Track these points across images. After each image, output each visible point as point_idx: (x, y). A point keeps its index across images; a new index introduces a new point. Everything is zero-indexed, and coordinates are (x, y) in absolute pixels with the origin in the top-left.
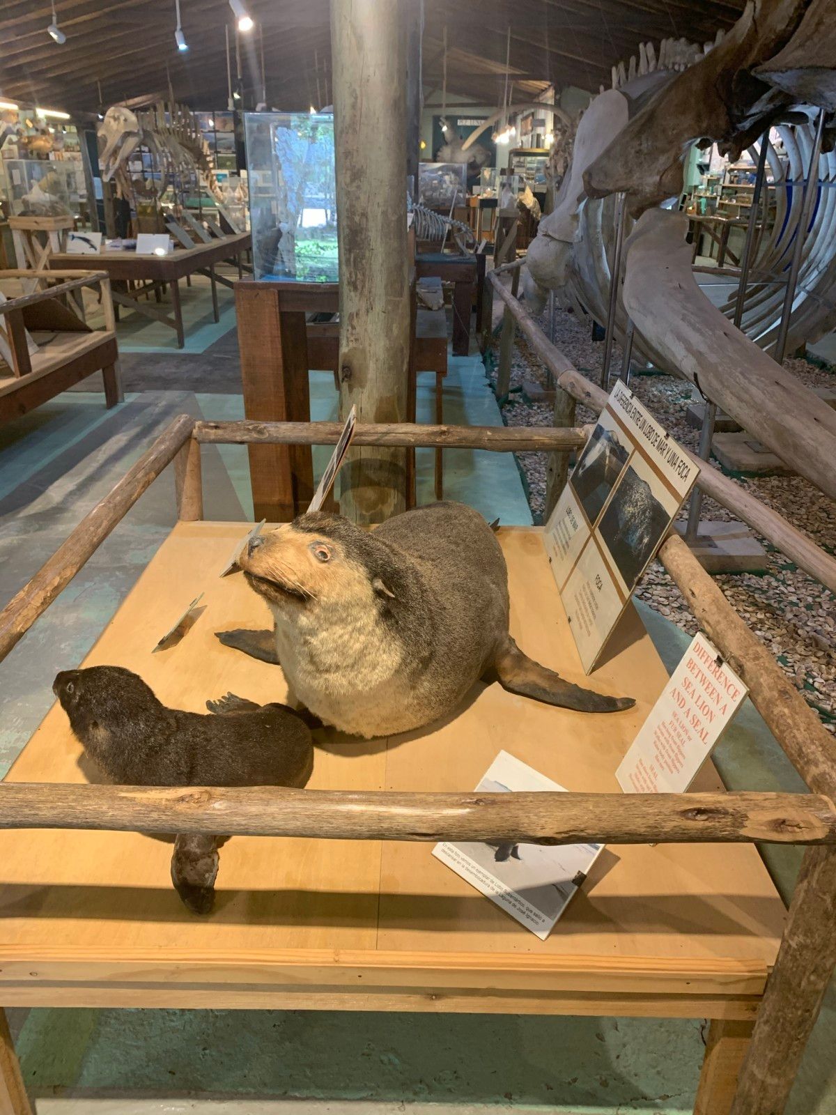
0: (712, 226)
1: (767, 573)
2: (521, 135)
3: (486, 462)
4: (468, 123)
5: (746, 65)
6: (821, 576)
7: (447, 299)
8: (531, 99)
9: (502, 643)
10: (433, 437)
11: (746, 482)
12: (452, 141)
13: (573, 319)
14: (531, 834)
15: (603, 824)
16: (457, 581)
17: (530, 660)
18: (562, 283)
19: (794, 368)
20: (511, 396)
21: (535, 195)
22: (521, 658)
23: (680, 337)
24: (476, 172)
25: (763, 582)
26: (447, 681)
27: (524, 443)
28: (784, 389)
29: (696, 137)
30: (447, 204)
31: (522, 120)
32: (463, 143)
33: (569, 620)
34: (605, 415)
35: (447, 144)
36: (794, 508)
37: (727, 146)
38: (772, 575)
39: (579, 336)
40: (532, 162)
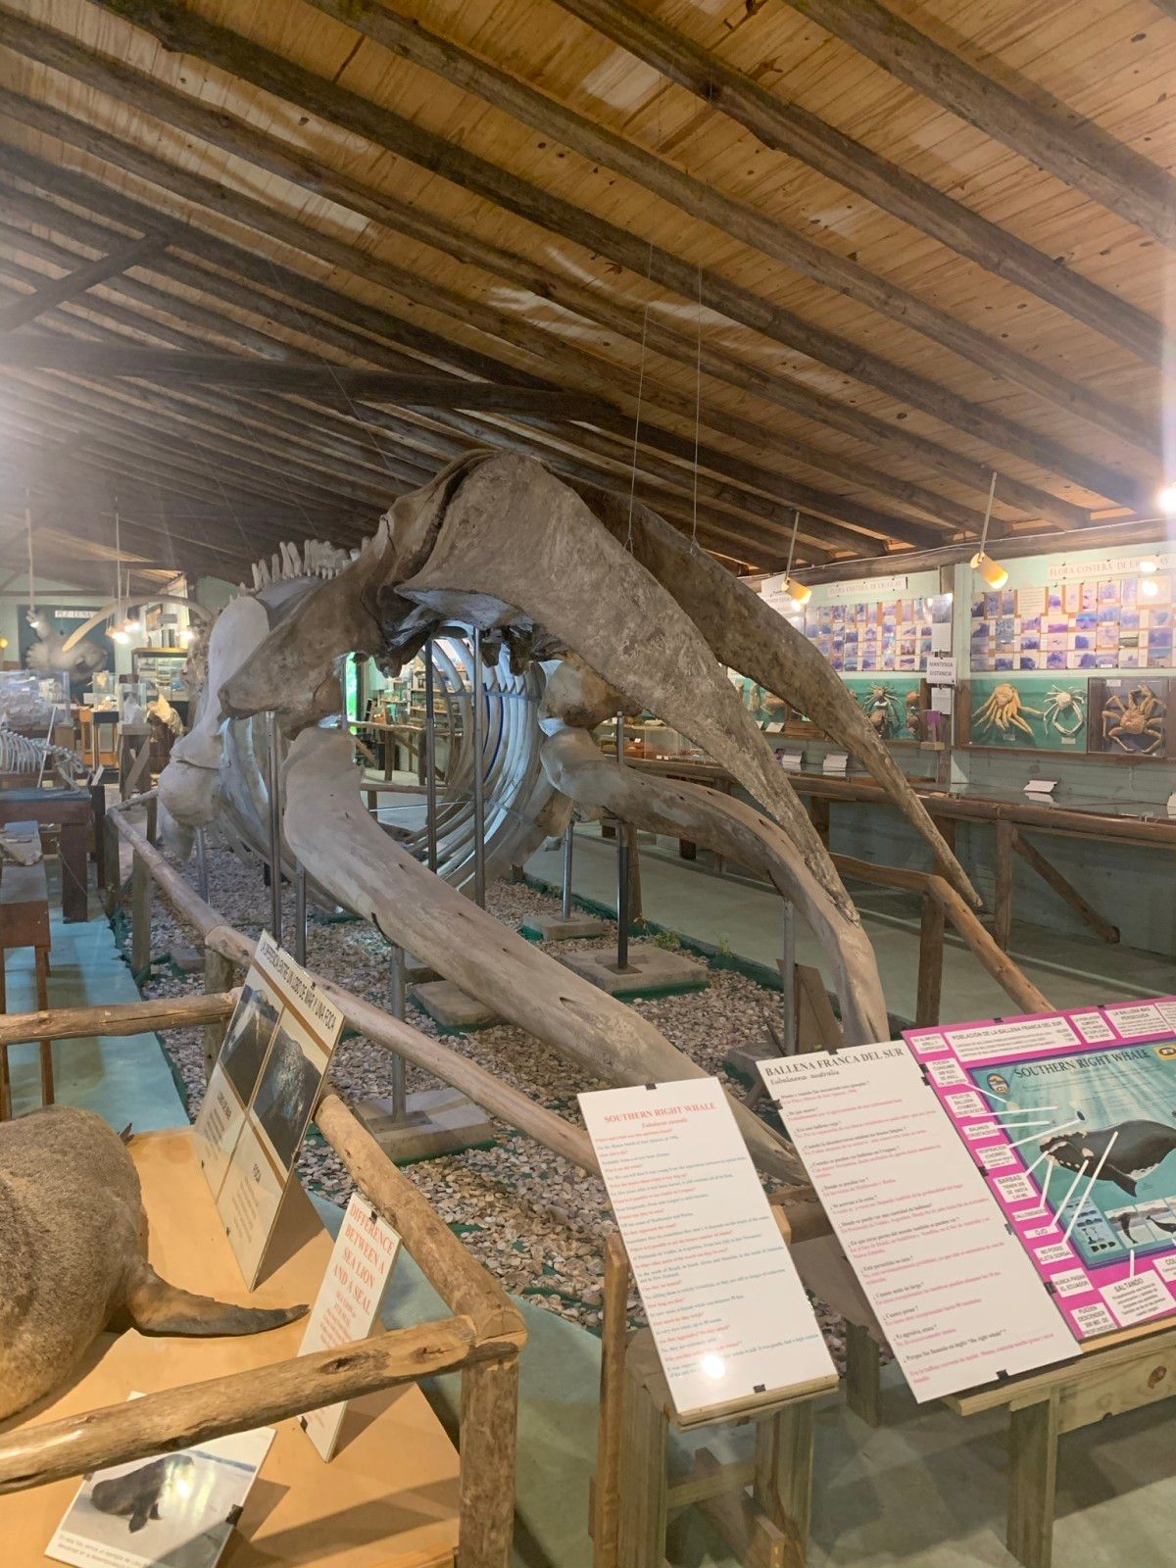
0: (406, 735)
1: (494, 1144)
2: (148, 630)
3: (121, 1062)
4: (71, 614)
5: (389, 581)
6: (526, 1127)
7: (47, 847)
8: (155, 591)
9: (133, 1270)
10: (28, 1029)
11: (465, 1037)
12: (47, 638)
13: (237, 860)
14: (156, 1439)
15: (238, 1405)
16: (65, 1195)
17: (174, 1288)
18: (210, 818)
19: (513, 895)
20: (154, 969)
21: (172, 704)
22: (161, 1288)
23: (350, 873)
24: (87, 675)
25: (491, 1157)
26: (57, 1328)
27: (156, 1020)
28: (468, 920)
29: (348, 652)
30: (44, 723)
31: (147, 612)
32: (64, 643)
33: (228, 1232)
34: (252, 972)
35: (40, 640)
36: (521, 1060)
37: (385, 660)
38: (501, 1146)
39: (246, 880)
40: (167, 665)
